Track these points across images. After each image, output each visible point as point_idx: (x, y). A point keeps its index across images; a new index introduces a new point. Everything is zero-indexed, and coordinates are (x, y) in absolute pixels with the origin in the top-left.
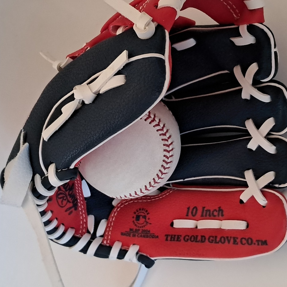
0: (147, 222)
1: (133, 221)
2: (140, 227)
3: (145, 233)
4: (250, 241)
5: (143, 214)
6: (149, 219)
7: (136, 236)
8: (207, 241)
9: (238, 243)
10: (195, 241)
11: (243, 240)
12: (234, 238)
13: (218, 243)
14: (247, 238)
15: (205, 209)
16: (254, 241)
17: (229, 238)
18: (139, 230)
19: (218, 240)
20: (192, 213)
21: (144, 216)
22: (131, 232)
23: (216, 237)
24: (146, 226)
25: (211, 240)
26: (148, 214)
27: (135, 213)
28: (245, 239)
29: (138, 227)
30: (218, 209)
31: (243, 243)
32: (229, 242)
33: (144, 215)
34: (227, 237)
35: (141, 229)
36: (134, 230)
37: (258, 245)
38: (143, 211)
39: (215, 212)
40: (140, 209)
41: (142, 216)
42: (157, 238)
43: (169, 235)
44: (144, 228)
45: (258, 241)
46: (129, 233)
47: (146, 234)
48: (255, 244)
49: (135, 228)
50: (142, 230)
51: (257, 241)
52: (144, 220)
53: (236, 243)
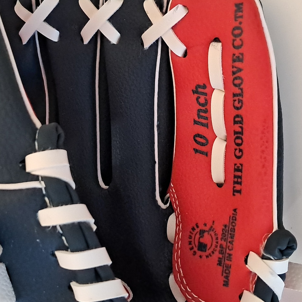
0: (211, 229)
1: (207, 257)
2: (217, 242)
3: (227, 234)
4: (237, 32)
5: (198, 236)
6: (205, 225)
7: (231, 252)
8: (240, 112)
9: (240, 53)
10: (240, 135)
11: (236, 43)
12: (234, 61)
13: (242, 89)
14: (233, 38)
15: (197, 119)
16: (237, 24)
17: (235, 69)
18: (221, 246)
19: (238, 91)
20: (203, 145)
21: (200, 234)
22: (223, 262)
23: (234, 95)
24: (216, 233)
25: (239, 103)
26: (198, 227)
27: (195, 253)
28: (234, 40)
29: (216, 246)
30: (196, 95)
31: (240, 43)
32: (240, 70)
33: (198, 234)
34: (234, 73)
35: (220, 242)
36: (221, 256)
37: (241, 17)
38: (193, 236)
39: (200, 100)
40: (190, 243)
41: (199, 238)
42: (237, 211)
43: (234, 187)
44: (220, 237)
45: (236, 18)
46: (225, 268)
47: (229, 232)
48: (240, 23)
49: (217, 255)
50: (222, 239)
51: (236, 20)
52: (206, 234)
53: (241, 57)
